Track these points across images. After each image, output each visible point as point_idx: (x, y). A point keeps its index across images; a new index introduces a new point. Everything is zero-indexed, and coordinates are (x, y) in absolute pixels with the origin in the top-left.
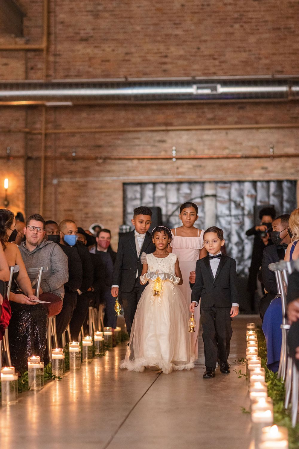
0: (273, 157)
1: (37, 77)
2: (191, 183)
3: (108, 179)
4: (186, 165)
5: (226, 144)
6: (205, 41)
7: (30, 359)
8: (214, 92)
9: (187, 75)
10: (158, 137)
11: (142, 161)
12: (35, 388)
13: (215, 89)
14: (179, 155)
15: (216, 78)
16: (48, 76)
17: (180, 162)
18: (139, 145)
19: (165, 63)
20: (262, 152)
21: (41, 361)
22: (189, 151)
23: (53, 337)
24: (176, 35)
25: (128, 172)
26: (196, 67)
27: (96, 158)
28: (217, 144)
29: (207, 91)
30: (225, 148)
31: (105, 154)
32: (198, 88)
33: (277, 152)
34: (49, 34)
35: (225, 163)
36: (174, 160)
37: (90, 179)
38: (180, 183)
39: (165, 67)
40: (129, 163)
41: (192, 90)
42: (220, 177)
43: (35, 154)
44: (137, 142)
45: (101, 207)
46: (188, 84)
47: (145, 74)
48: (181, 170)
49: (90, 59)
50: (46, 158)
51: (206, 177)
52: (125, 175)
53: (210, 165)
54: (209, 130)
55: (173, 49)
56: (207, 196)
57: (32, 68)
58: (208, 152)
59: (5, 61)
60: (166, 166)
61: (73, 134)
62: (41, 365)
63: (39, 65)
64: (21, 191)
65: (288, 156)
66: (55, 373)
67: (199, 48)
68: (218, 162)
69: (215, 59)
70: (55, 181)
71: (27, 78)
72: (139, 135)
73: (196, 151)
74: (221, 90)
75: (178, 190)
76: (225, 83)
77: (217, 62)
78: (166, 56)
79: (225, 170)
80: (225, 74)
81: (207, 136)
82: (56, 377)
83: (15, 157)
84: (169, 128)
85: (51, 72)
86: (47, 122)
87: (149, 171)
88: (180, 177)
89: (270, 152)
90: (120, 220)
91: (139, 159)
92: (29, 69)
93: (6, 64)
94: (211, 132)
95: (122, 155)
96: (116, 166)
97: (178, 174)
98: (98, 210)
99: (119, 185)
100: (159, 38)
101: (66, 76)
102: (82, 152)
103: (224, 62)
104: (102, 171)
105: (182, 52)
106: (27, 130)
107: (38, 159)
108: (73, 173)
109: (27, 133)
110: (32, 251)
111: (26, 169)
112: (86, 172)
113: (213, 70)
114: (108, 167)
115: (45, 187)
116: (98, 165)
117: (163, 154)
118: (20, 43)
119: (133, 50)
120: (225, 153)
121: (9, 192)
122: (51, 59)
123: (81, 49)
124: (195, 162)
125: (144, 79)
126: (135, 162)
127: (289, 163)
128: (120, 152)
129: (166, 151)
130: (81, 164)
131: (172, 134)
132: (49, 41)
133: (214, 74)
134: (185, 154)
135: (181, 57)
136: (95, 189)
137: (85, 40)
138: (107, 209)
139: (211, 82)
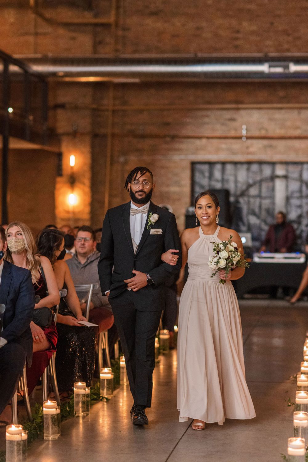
1: (106, 52)
2: (261, 163)
3: (176, 158)
4: (257, 145)
5: (298, 123)
6: (279, 16)
7: (76, 386)
8: (287, 71)
9: (259, 51)
10: (227, 115)
11: (211, 140)
12: (81, 414)
13: (287, 67)
14: (250, 134)
15: (289, 54)
16: (117, 51)
17: (250, 141)
18: (208, 123)
19: (237, 39)
21: (87, 386)
22: (260, 129)
23: (104, 350)
24: (249, 10)
25: (197, 150)
26: (269, 43)
27: (164, 136)
28: (289, 123)
29: (279, 70)
30: (297, 128)
31: (173, 132)
32: (270, 67)
34: (118, 7)
35: (297, 144)
36: (244, 139)
37: (157, 157)
38: (249, 163)
39: (237, 43)
40: (198, 142)
41: (264, 68)
42: (292, 157)
43: (102, 131)
44: (206, 120)
45: (168, 186)
46: (260, 61)
47: (216, 50)
48: (251, 150)
49: (160, 34)
50: (113, 135)
51: (277, 158)
52: (193, 153)
53: (281, 145)
54: (281, 109)
55: (245, 24)
56: (278, 177)
57: (100, 43)
58: (279, 132)
59: (73, 34)
60: (236, 145)
61: (141, 111)
62: (87, 391)
63: (108, 40)
64: (87, 168)
66: (103, 394)
67: (272, 24)
68: (290, 143)
69: (288, 35)
70: (122, 159)
71: (95, 52)
72: (209, 113)
73: (267, 130)
74: (294, 68)
75: (248, 170)
76: (298, 61)
77: (290, 39)
78: (238, 32)
79: (296, 151)
80: (299, 50)
81: (278, 115)
82: (105, 398)
83: (82, 134)
84: (240, 106)
85: (120, 47)
86: (115, 98)
87: (218, 150)
88: (250, 158)
90: (187, 200)
91: (208, 138)
92: (97, 44)
93: (73, 39)
94: (283, 111)
95: (190, 133)
96: (185, 145)
97: (248, 153)
98: (165, 189)
99: (187, 165)
100: (231, 13)
101: (135, 52)
102: (150, 129)
103: (299, 38)
104: (170, 150)
105: (254, 28)
106: (94, 106)
107: (105, 136)
108: (140, 151)
109: (95, 110)
110: (84, 264)
111: (93, 146)
112: (154, 150)
113: (286, 46)
114: (176, 146)
115: (112, 164)
116: (167, 143)
117: (233, 133)
118: (88, 17)
119: (204, 24)
120: (297, 133)
121: (75, 169)
122: (120, 33)
123: (150, 23)
124: (265, 142)
125: (215, 55)
126: (204, 141)
128: (189, 131)
129: (236, 130)
130: (149, 142)
131: (242, 112)
132: (117, 14)
133: (288, 50)
134: (256, 133)
135: (253, 33)
136: (162, 168)
137: (155, 14)
138: (174, 189)
139: (283, 60)
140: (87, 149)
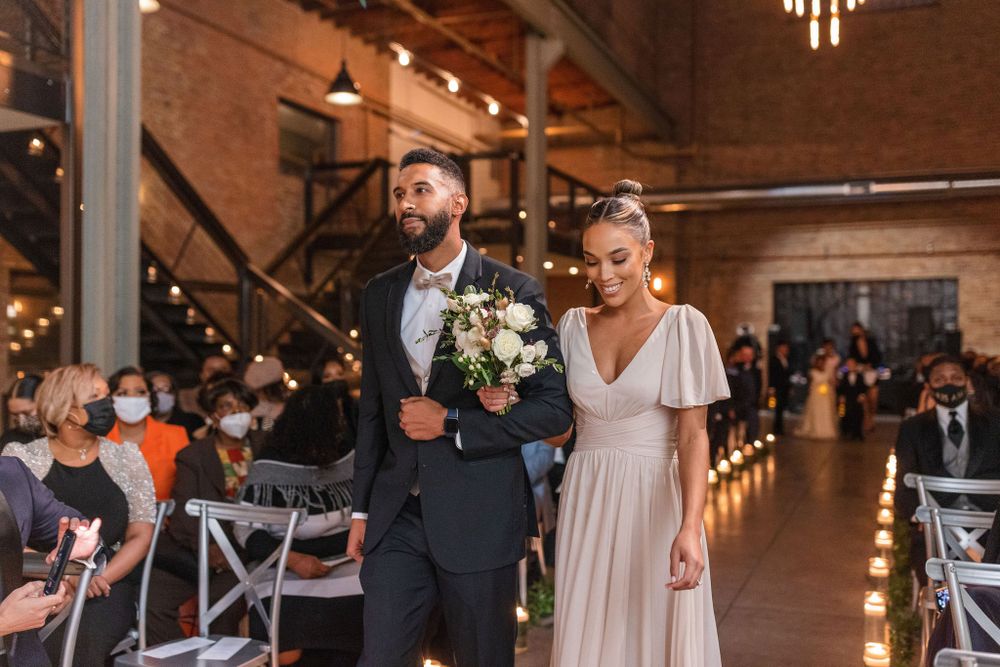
0: (933, 254)
1: (690, 180)
5: (880, 241)
8: (867, 192)
10: (808, 236)
13: (867, 188)
14: (831, 253)
15: (870, 173)
17: (832, 260)
20: (920, 249)
25: (778, 271)
27: (745, 258)
28: (870, 242)
29: (859, 190)
31: (755, 254)
32: (851, 187)
33: (938, 248)
41: (845, 190)
43: (687, 255)
46: (840, 182)
48: (833, 269)
49: (740, 161)
50: (697, 259)
51: (859, 276)
53: (863, 263)
56: (861, 295)
57: (683, 172)
58: (861, 250)
60: (818, 265)
63: (691, 170)
65: (948, 254)
71: (679, 181)
73: (849, 249)
74: (875, 188)
76: (879, 181)
77: (871, 159)
78: (818, 155)
84: (820, 225)
85: (702, 176)
86: (699, 225)
87: (800, 271)
88: (832, 277)
89: (929, 249)
91: (789, 257)
92: (681, 173)
95: (772, 254)
96: (767, 266)
99: (770, 286)
100: (810, 138)
103: (880, 159)
105: (835, 151)
106: (679, 233)
107: (689, 260)
108: (722, 273)
109: (679, 236)
111: (677, 269)
113: (866, 167)
116: (749, 264)
117: (813, 253)
118: (671, 150)
119: (784, 150)
122: (702, 163)
123: (730, 152)
124: (848, 261)
126: (785, 262)
127: (949, 261)
128: (771, 252)
129: (816, 249)
130: (731, 264)
134: (838, 252)
137: (735, 143)
138: (755, 308)
139: (865, 180)
140: (671, 273)
